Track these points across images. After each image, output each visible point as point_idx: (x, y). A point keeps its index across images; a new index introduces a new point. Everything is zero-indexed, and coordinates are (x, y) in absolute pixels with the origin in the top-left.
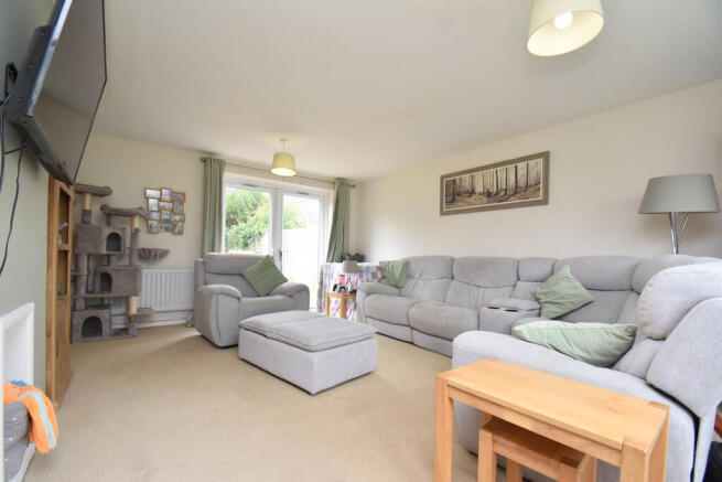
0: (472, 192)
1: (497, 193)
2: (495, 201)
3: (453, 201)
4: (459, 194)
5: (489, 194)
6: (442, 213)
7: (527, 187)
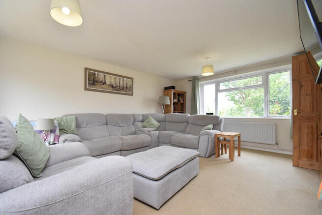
0: (104, 83)
1: (116, 87)
2: (115, 90)
3: (93, 84)
4: (97, 82)
5: (112, 86)
6: (86, 89)
7: (127, 88)
